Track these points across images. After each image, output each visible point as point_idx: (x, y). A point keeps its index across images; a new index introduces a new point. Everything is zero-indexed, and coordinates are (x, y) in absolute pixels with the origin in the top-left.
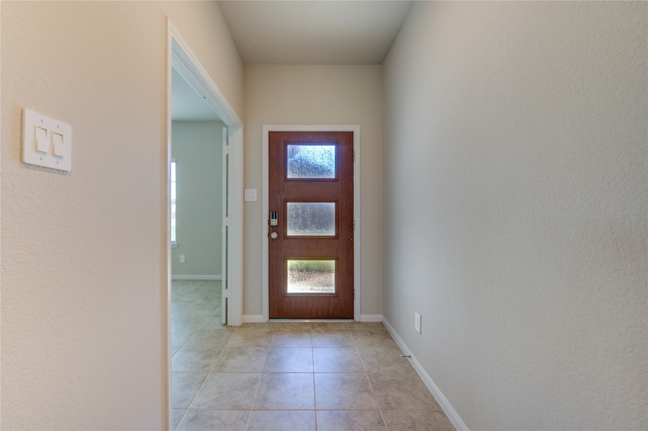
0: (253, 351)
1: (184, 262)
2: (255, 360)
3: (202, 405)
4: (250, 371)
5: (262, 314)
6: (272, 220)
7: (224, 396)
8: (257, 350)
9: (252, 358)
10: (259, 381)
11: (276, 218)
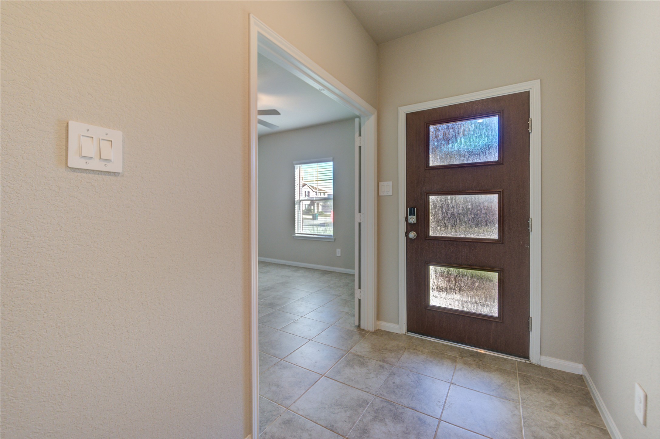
0: (376, 365)
1: (340, 255)
2: (373, 378)
3: (302, 409)
4: (363, 389)
5: (398, 324)
6: (409, 217)
7: (325, 408)
8: (380, 366)
9: (370, 373)
10: (368, 404)
11: (414, 215)
